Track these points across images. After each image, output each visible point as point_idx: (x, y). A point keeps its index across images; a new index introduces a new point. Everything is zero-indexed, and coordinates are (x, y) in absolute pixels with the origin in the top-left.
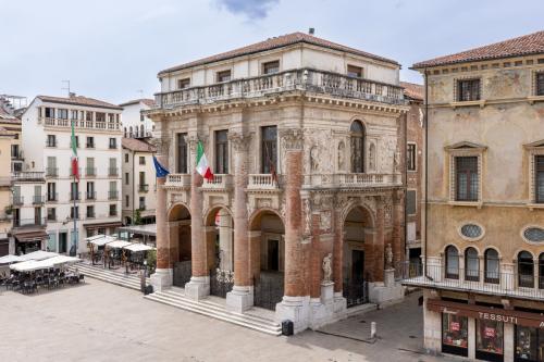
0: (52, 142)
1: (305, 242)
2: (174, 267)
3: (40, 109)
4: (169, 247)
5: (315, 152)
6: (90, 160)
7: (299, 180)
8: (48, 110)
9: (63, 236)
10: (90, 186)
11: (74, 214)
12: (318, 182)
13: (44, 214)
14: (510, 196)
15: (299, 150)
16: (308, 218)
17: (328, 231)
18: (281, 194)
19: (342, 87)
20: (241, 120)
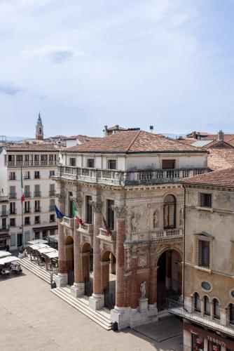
0: (13, 177)
1: (126, 275)
2: (68, 273)
3: (5, 156)
4: (65, 260)
5: (134, 220)
6: (37, 187)
7: (123, 238)
8: (10, 156)
9: (20, 236)
10: (37, 203)
11: (27, 221)
12: (135, 238)
13: (8, 222)
14: (225, 269)
15: (123, 219)
16: (128, 261)
17: (145, 267)
18: (115, 244)
19: (154, 177)
20: (96, 193)
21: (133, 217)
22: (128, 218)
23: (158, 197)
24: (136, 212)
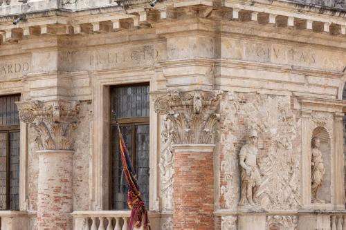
5: (250, 155)
15: (207, 147)
20: (53, 65)
21: (244, 141)
22: (228, 142)
23: (329, 74)
24: (253, 119)
